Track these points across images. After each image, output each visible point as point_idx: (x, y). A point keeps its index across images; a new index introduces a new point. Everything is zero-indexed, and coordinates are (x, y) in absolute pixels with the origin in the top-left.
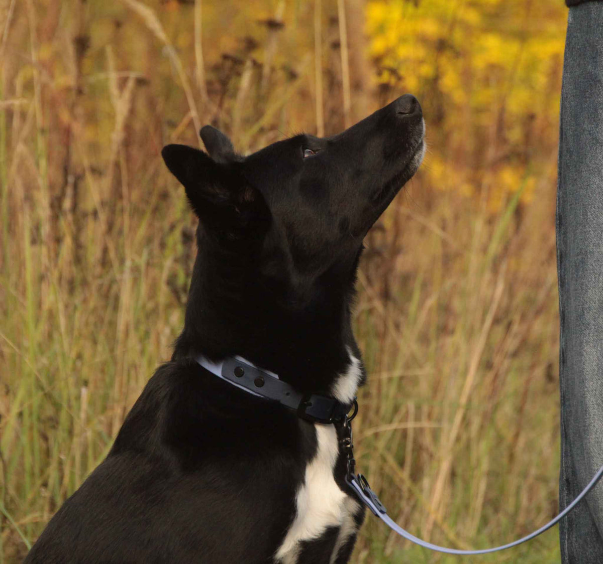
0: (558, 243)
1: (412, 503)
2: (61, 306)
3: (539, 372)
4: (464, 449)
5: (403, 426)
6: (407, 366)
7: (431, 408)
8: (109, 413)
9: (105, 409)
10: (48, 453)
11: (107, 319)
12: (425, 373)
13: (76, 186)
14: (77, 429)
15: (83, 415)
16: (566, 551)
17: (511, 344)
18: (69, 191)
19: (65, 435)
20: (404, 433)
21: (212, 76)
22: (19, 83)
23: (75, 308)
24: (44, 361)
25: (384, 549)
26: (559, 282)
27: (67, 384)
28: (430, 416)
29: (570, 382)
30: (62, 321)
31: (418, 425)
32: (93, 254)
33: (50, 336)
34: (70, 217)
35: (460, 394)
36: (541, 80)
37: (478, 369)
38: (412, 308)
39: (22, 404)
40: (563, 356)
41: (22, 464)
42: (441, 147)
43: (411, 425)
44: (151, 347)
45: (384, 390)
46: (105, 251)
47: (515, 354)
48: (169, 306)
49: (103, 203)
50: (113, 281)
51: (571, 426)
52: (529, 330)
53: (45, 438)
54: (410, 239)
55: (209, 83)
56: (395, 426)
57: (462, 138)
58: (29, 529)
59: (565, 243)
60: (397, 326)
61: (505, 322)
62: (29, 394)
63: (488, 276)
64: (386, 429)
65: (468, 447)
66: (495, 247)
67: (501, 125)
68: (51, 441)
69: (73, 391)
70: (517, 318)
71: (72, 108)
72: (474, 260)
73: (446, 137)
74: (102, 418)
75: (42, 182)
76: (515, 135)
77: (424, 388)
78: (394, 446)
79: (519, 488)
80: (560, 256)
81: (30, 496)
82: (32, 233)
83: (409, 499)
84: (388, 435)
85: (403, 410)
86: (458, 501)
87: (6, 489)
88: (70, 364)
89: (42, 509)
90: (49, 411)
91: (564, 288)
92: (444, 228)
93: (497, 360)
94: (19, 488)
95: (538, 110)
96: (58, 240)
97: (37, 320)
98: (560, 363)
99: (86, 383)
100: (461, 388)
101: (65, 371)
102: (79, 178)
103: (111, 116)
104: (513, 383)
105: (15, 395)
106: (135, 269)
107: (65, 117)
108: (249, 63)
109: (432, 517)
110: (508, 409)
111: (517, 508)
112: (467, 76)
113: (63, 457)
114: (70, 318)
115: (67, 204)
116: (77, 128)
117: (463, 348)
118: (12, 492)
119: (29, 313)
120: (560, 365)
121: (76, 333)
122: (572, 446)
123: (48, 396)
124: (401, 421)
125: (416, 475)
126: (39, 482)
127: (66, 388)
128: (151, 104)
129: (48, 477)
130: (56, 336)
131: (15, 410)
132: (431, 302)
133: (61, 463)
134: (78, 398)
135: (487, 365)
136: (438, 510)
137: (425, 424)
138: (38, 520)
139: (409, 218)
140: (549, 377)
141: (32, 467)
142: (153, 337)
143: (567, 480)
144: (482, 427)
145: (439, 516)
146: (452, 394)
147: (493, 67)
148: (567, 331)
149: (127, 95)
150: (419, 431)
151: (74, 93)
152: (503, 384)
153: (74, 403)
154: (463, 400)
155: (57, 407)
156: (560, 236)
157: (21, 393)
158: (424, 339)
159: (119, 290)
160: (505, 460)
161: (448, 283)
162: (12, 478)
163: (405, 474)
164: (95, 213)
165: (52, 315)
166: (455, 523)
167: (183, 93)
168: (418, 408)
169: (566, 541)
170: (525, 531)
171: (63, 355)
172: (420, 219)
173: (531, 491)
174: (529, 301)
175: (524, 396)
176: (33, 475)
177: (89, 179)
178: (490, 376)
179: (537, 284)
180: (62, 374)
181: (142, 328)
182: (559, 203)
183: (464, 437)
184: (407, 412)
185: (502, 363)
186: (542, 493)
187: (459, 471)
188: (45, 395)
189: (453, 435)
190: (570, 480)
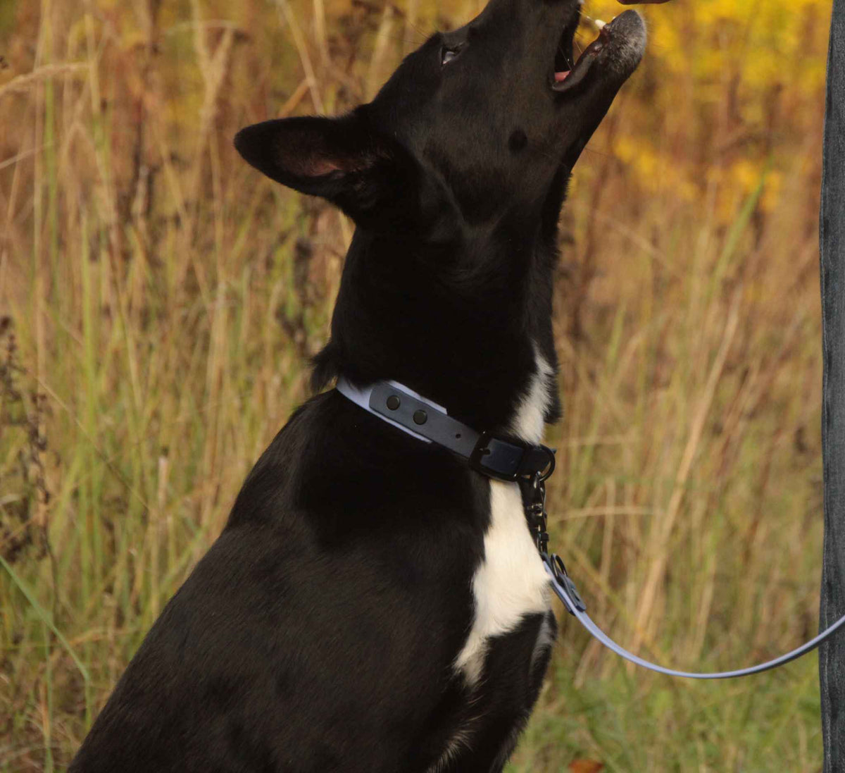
0: (822, 259)
1: (611, 618)
2: (131, 345)
3: (786, 440)
4: (682, 545)
5: (599, 512)
6: (606, 431)
7: (638, 488)
8: (197, 493)
9: (190, 487)
10: (113, 547)
11: (194, 364)
12: (630, 440)
13: (150, 181)
14: (153, 514)
15: (161, 496)
16: (826, 681)
17: (748, 401)
18: (141, 188)
19: (137, 522)
20: (601, 521)
21: (337, 32)
22: (72, 40)
23: (151, 347)
24: (108, 420)
25: (573, 678)
26: (824, 312)
27: (139, 452)
28: (635, 499)
29: (837, 449)
30: (132, 365)
31: (620, 511)
32: (175, 274)
33: (115, 387)
34: (141, 224)
35: (677, 469)
36: (790, 40)
37: (703, 434)
38: (612, 351)
39: (77, 479)
40: (828, 414)
41: (77, 562)
42: (652, 131)
43: (610, 511)
44: (254, 403)
45: (573, 464)
46: (191, 271)
47: (753, 415)
48: (279, 348)
49: (186, 205)
50: (202, 312)
51: (836, 510)
52: (771, 381)
53: (110, 527)
54: (609, 257)
55: (332, 40)
56: (589, 511)
57: (680, 120)
58: (88, 649)
59: (834, 259)
60: (592, 376)
61: (740, 370)
62: (88, 466)
63: (715, 308)
64: (576, 516)
65: (688, 542)
66: (724, 270)
67: (734, 102)
68: (118, 531)
69: (149, 463)
70: (755, 364)
71: (145, 72)
72: (697, 286)
73: (660, 118)
74: (188, 499)
75: (105, 175)
76: (753, 114)
77: (628, 460)
78: (588, 540)
79: (756, 599)
80: (826, 275)
81: (88, 604)
82: (90, 244)
83: (607, 611)
84: (579, 525)
85: (599, 490)
86: (675, 614)
87: (57, 595)
88: (144, 423)
89: (105, 624)
90: (115, 490)
91: (831, 320)
92: (655, 242)
93: (728, 422)
94: (74, 595)
95: (786, 79)
96: (126, 256)
97: (98, 365)
98: (823, 422)
99: (165, 452)
100: (680, 460)
101: (136, 434)
102: (154, 171)
103: (199, 87)
104: (750, 455)
105: (68, 467)
106: (233, 296)
107: (136, 86)
108: (388, 11)
109: (639, 637)
110: (742, 489)
111: (755, 625)
112: (688, 34)
113: (134, 552)
114: (142, 362)
115: (138, 206)
116: (152, 101)
117: (682, 406)
118: (64, 599)
119: (87, 356)
120: (823, 427)
121: (152, 382)
122: (836, 537)
123: (113, 469)
124: (597, 506)
125: (617, 580)
126: (101, 586)
127: (137, 459)
128: (254, 70)
129: (114, 578)
130: (124, 387)
131: (68, 487)
132: (638, 341)
133: (131, 561)
134: (155, 471)
135: (714, 429)
136: (646, 628)
137: (630, 510)
138: (101, 637)
139: (608, 228)
140: (800, 446)
141: (92, 567)
142: (257, 388)
143: (829, 584)
144: (707, 514)
145: (648, 636)
146: (667, 468)
147: (723, 22)
148: (834, 379)
149: (221, 55)
150: (622, 520)
151: (147, 51)
152: (737, 454)
153: (149, 479)
154: (682, 477)
155: (126, 484)
156: (825, 248)
157: (77, 465)
158: (628, 394)
159: (210, 324)
160: (738, 560)
161: (661, 319)
162: (65, 581)
163: (602, 579)
164: (177, 220)
165: (118, 357)
166: (670, 645)
167: (297, 54)
168: (620, 487)
169: (826, 667)
170: (765, 655)
171: (134, 412)
172: (624, 230)
173: (774, 600)
174: (773, 342)
175: (765, 472)
176: (92, 577)
177: (169, 172)
178: (718, 445)
179: (783, 320)
180: (133, 439)
181: (243, 375)
182: (824, 204)
183: (683, 527)
184: (605, 494)
185: (736, 426)
186: (789, 604)
187: (676, 574)
188: (109, 467)
189: (668, 525)
190: (832, 583)
